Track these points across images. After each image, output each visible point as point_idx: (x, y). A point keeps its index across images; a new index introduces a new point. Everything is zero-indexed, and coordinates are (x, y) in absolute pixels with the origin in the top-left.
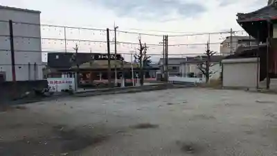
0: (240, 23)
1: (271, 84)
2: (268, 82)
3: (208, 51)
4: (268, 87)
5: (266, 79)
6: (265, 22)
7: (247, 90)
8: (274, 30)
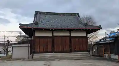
0: (21, 28)
1: (34, 56)
2: (33, 56)
3: (8, 40)
4: (33, 58)
5: (32, 54)
6: (31, 29)
7: (24, 59)
8: (35, 33)
